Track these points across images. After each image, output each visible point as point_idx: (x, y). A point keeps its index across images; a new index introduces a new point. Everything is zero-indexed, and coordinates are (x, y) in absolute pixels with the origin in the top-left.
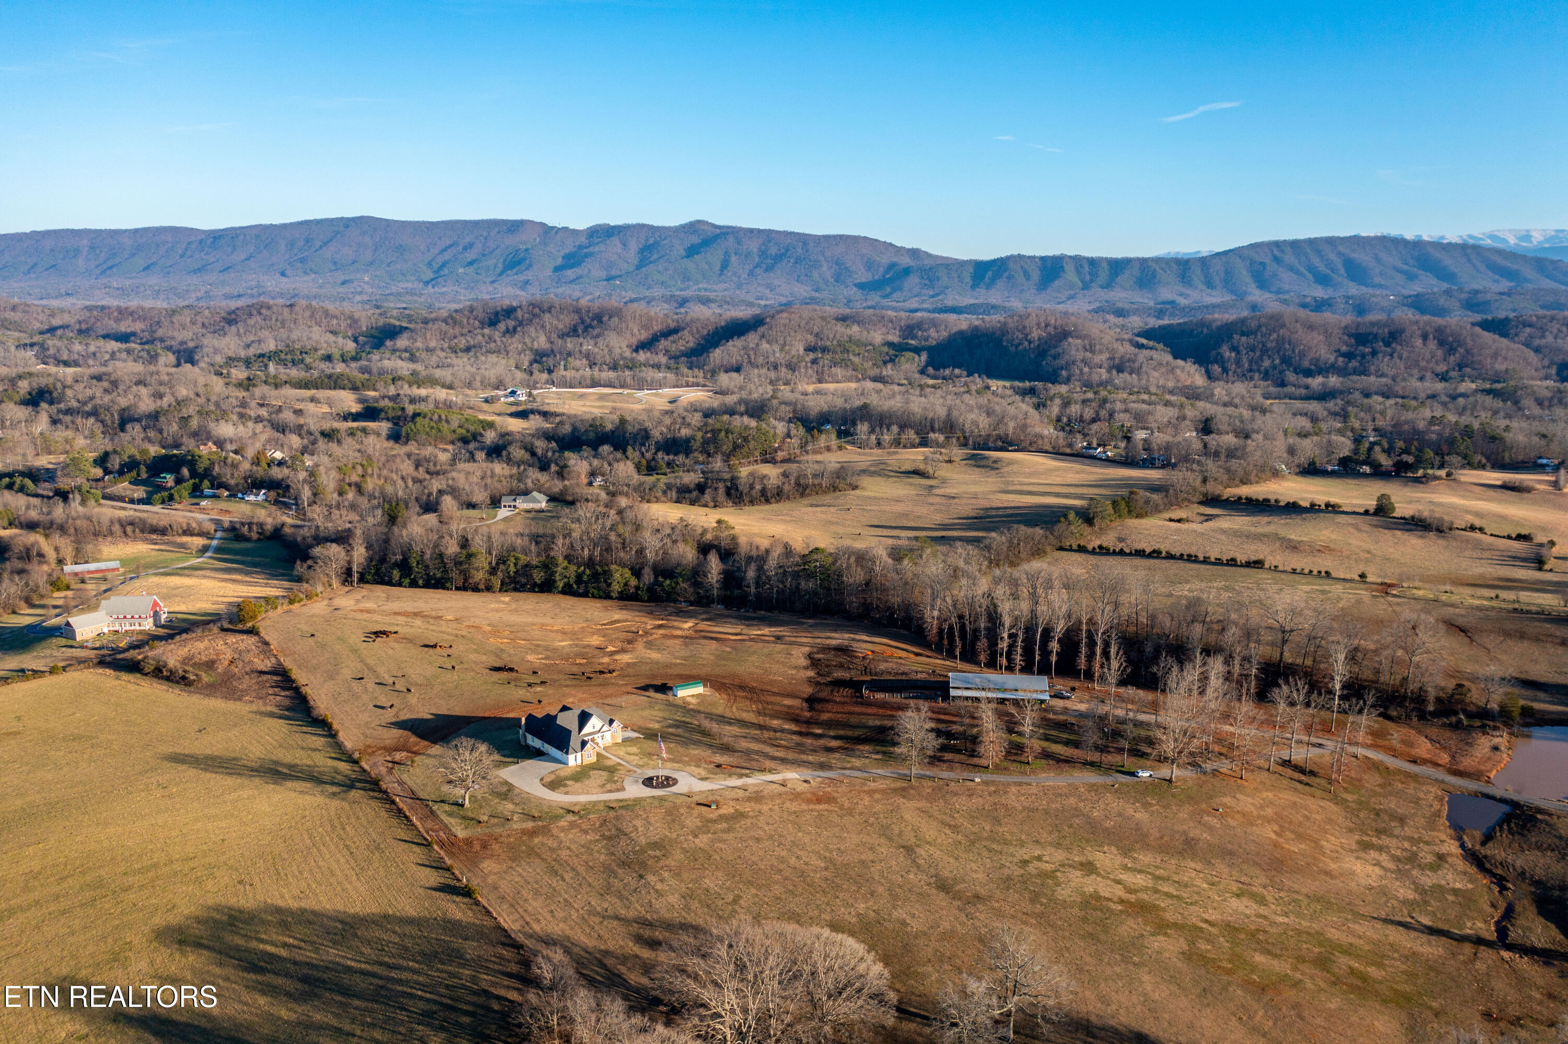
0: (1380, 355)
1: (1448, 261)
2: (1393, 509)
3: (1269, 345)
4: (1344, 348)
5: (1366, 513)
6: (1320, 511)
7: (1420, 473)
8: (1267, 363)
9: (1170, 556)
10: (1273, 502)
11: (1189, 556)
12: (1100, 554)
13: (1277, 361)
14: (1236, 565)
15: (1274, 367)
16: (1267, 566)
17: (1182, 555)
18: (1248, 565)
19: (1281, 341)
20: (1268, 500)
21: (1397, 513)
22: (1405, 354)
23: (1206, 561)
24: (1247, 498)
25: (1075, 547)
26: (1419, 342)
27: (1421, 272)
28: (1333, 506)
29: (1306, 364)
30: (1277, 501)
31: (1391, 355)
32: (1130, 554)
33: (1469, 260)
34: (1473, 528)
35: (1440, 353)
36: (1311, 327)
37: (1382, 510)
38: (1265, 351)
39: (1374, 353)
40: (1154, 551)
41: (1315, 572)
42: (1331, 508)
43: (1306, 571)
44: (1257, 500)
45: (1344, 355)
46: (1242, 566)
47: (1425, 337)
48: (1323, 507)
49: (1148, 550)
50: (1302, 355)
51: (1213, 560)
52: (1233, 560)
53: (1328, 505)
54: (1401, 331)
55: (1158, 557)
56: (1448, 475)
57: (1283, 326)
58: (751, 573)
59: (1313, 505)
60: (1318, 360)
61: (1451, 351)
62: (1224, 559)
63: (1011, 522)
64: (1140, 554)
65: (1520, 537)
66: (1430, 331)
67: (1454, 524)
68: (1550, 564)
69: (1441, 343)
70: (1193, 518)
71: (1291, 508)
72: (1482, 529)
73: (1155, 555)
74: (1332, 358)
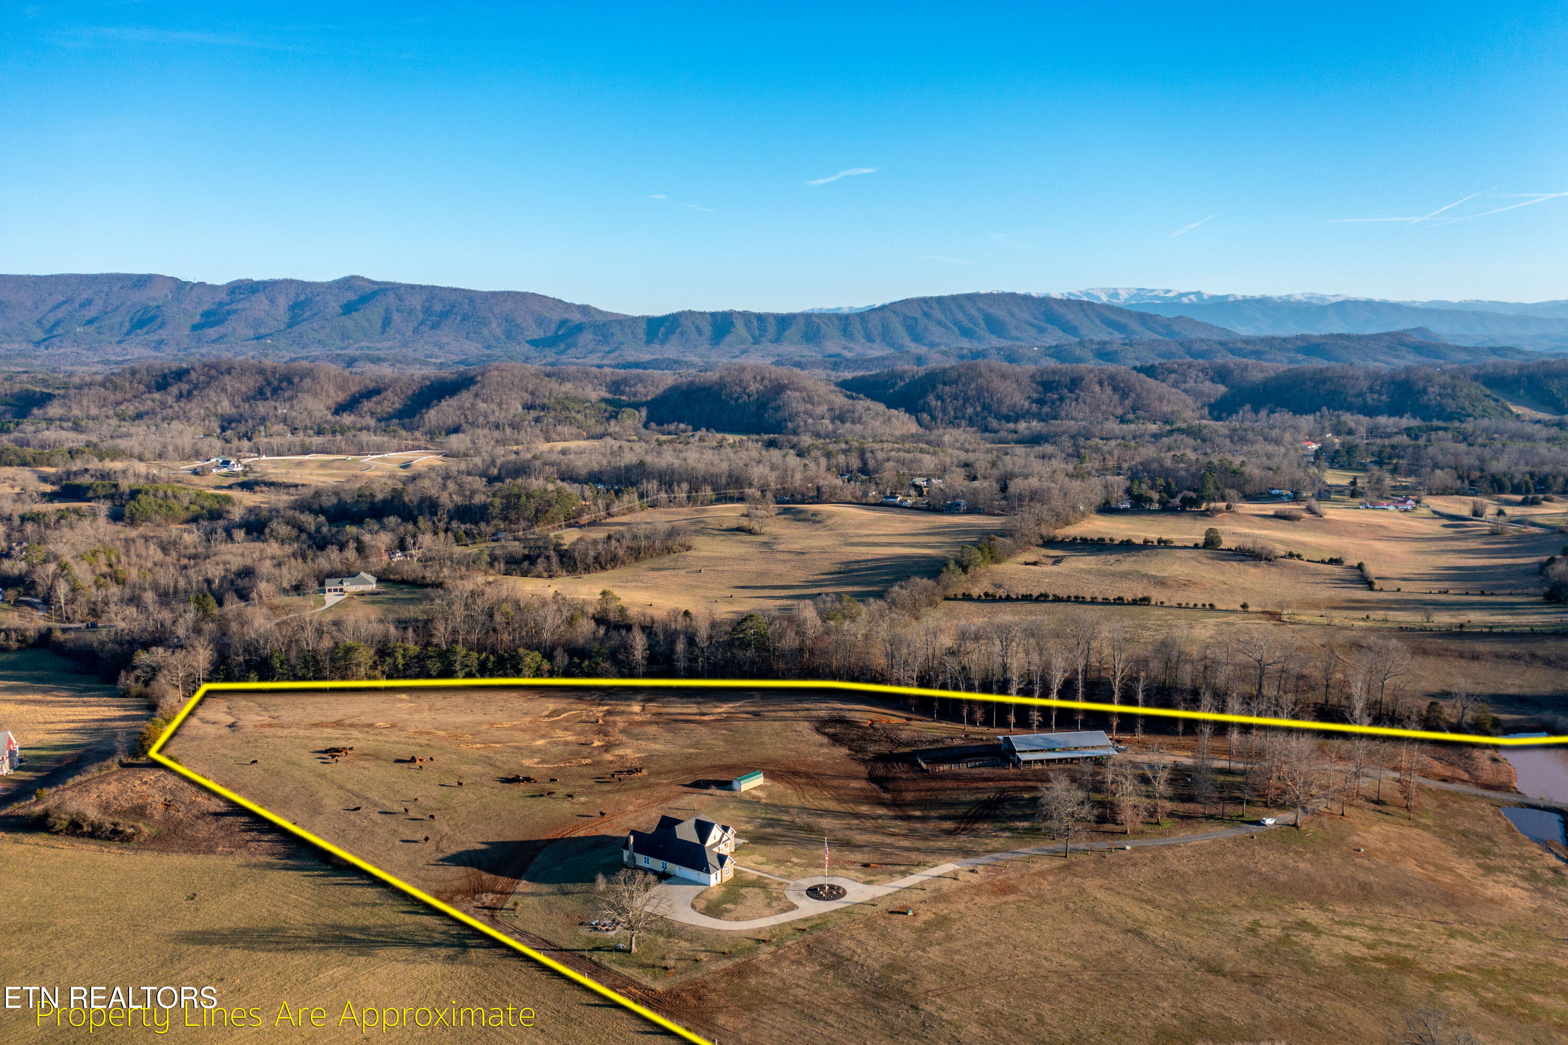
0: (1068, 401)
1: (1072, 317)
2: (1220, 542)
3: (970, 393)
4: (1035, 395)
5: (1196, 546)
6: (1153, 547)
7: (1204, 507)
8: (970, 411)
9: (1057, 599)
10: (1107, 541)
11: (1077, 597)
13: (979, 409)
14: (1123, 604)
15: (977, 414)
16: (1153, 603)
17: (1069, 597)
18: (1134, 602)
19: (980, 390)
20: (1102, 540)
21: (1222, 547)
22: (1088, 400)
24: (1081, 539)
25: (960, 596)
26: (1097, 388)
27: (1049, 326)
28: (1165, 542)
29: (1005, 410)
30: (1111, 540)
31: (1077, 400)
32: (1017, 599)
33: (1086, 315)
34: (1291, 555)
35: (1116, 398)
36: (1004, 376)
37: (1211, 543)
38: (966, 400)
39: (1062, 399)
40: (1041, 595)
41: (1199, 606)
42: (1164, 544)
43: (1191, 605)
44: (1092, 540)
45: (1034, 401)
46: (1129, 604)
47: (1101, 384)
48: (1156, 543)
49: (1036, 595)
50: (1000, 402)
51: (1100, 600)
52: (1120, 598)
53: (1160, 541)
54: (1082, 379)
55: (1046, 601)
56: (1228, 508)
57: (980, 375)
58: (680, 646)
59: (1146, 542)
60: (1014, 406)
61: (1124, 395)
62: (1111, 598)
63: (879, 574)
64: (1027, 598)
65: (1332, 561)
66: (1104, 377)
67: (1281, 550)
68: (1378, 584)
69: (1115, 389)
70: (1044, 560)
71: (1127, 546)
72: (1299, 556)
73: (1042, 598)
74: (1027, 404)
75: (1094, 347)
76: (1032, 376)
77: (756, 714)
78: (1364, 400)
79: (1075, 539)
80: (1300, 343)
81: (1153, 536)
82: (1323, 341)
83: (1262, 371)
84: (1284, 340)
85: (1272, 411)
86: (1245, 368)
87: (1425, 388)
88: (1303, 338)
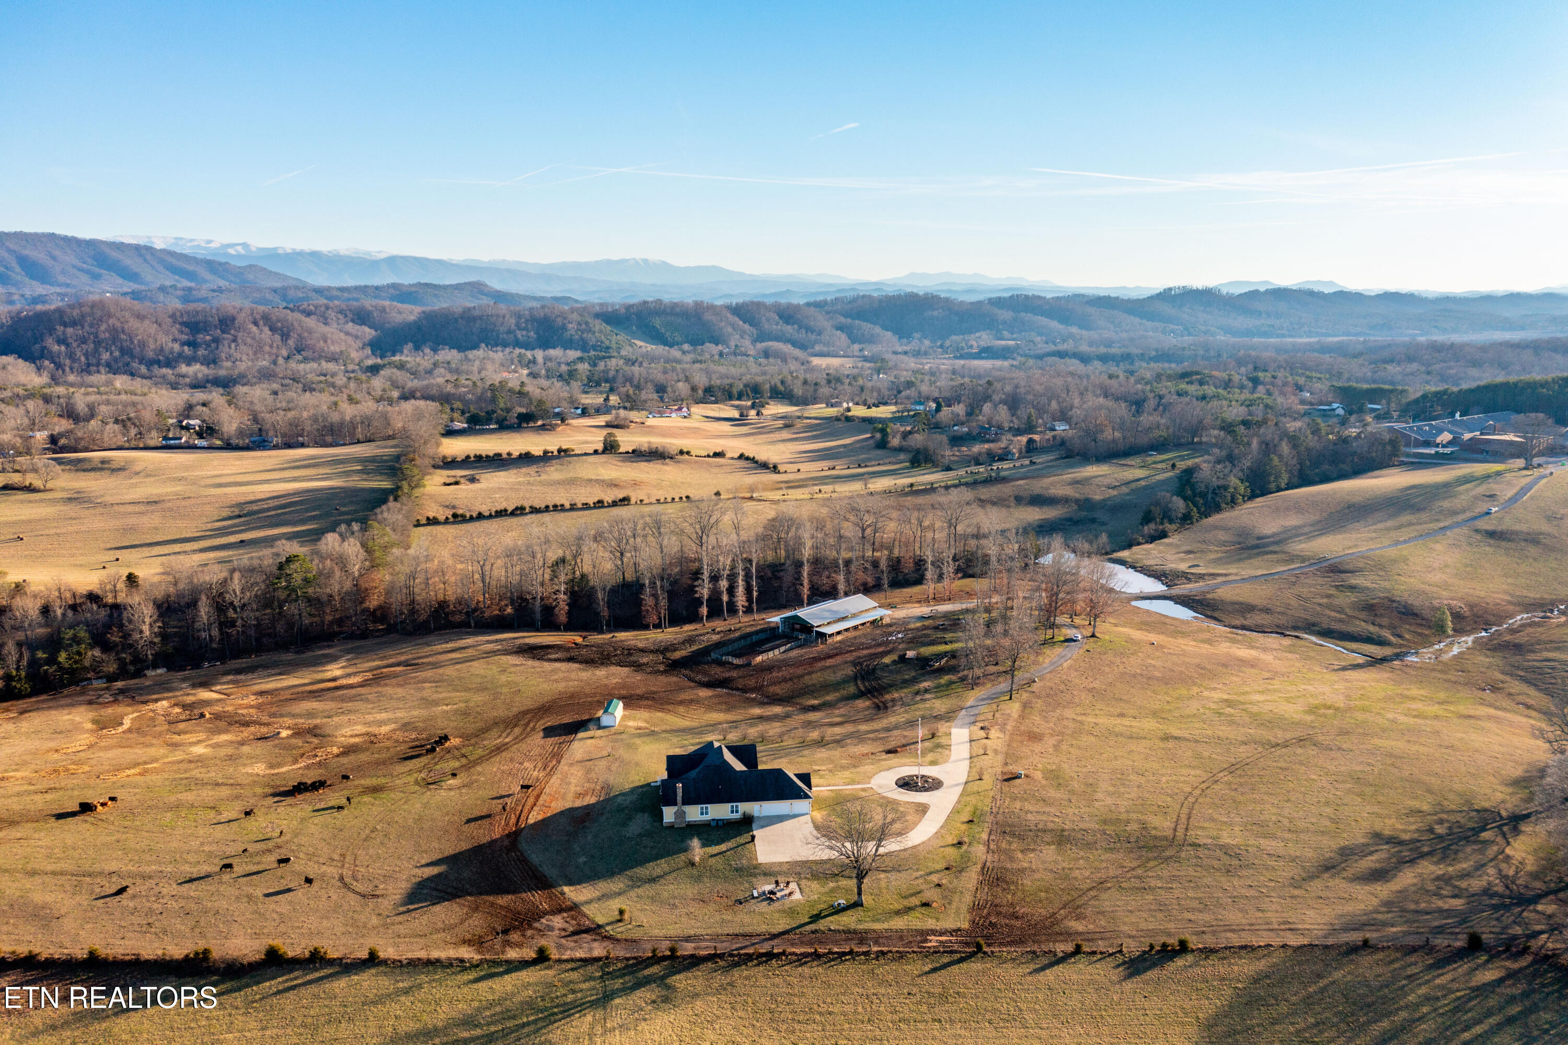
0: (226, 342)
1: (129, 262)
2: (619, 446)
3: (102, 336)
4: (184, 337)
5: (596, 452)
6: (553, 457)
7: (540, 423)
8: (106, 356)
9: (535, 510)
10: (505, 456)
11: (555, 506)
12: (454, 523)
13: (117, 354)
14: (603, 506)
15: (116, 360)
16: (633, 501)
17: (547, 507)
18: (614, 504)
19: (115, 333)
20: (499, 455)
21: (621, 450)
22: (249, 340)
23: (573, 508)
24: (475, 456)
25: (424, 522)
26: (254, 329)
27: (102, 271)
28: (565, 451)
29: (150, 354)
30: (509, 454)
31: (235, 340)
33: (145, 260)
34: (681, 452)
35: (277, 337)
36: (140, 317)
37: (610, 447)
38: (98, 343)
39: (216, 340)
40: (517, 508)
41: (677, 499)
42: (563, 453)
43: (669, 500)
44: (487, 456)
45: (183, 344)
46: (609, 506)
47: (255, 323)
48: (556, 453)
49: (510, 509)
50: (143, 344)
51: (580, 506)
52: (599, 502)
53: (560, 451)
54: (233, 319)
55: (522, 514)
56: (563, 423)
57: (109, 316)
59: (546, 452)
60: (162, 350)
61: (285, 336)
62: (591, 502)
63: (297, 511)
64: (501, 514)
65: (717, 455)
66: (258, 317)
67: (673, 451)
68: (781, 468)
69: (272, 329)
70: (462, 480)
71: (526, 459)
72: (688, 453)
73: (519, 511)
74: (177, 347)
75: (179, 293)
76: (173, 316)
78: (515, 336)
79: (468, 457)
80: (392, 291)
81: (554, 448)
82: (414, 289)
83: (400, 313)
84: (377, 288)
85: (435, 350)
86: (383, 310)
87: (564, 325)
88: (394, 286)
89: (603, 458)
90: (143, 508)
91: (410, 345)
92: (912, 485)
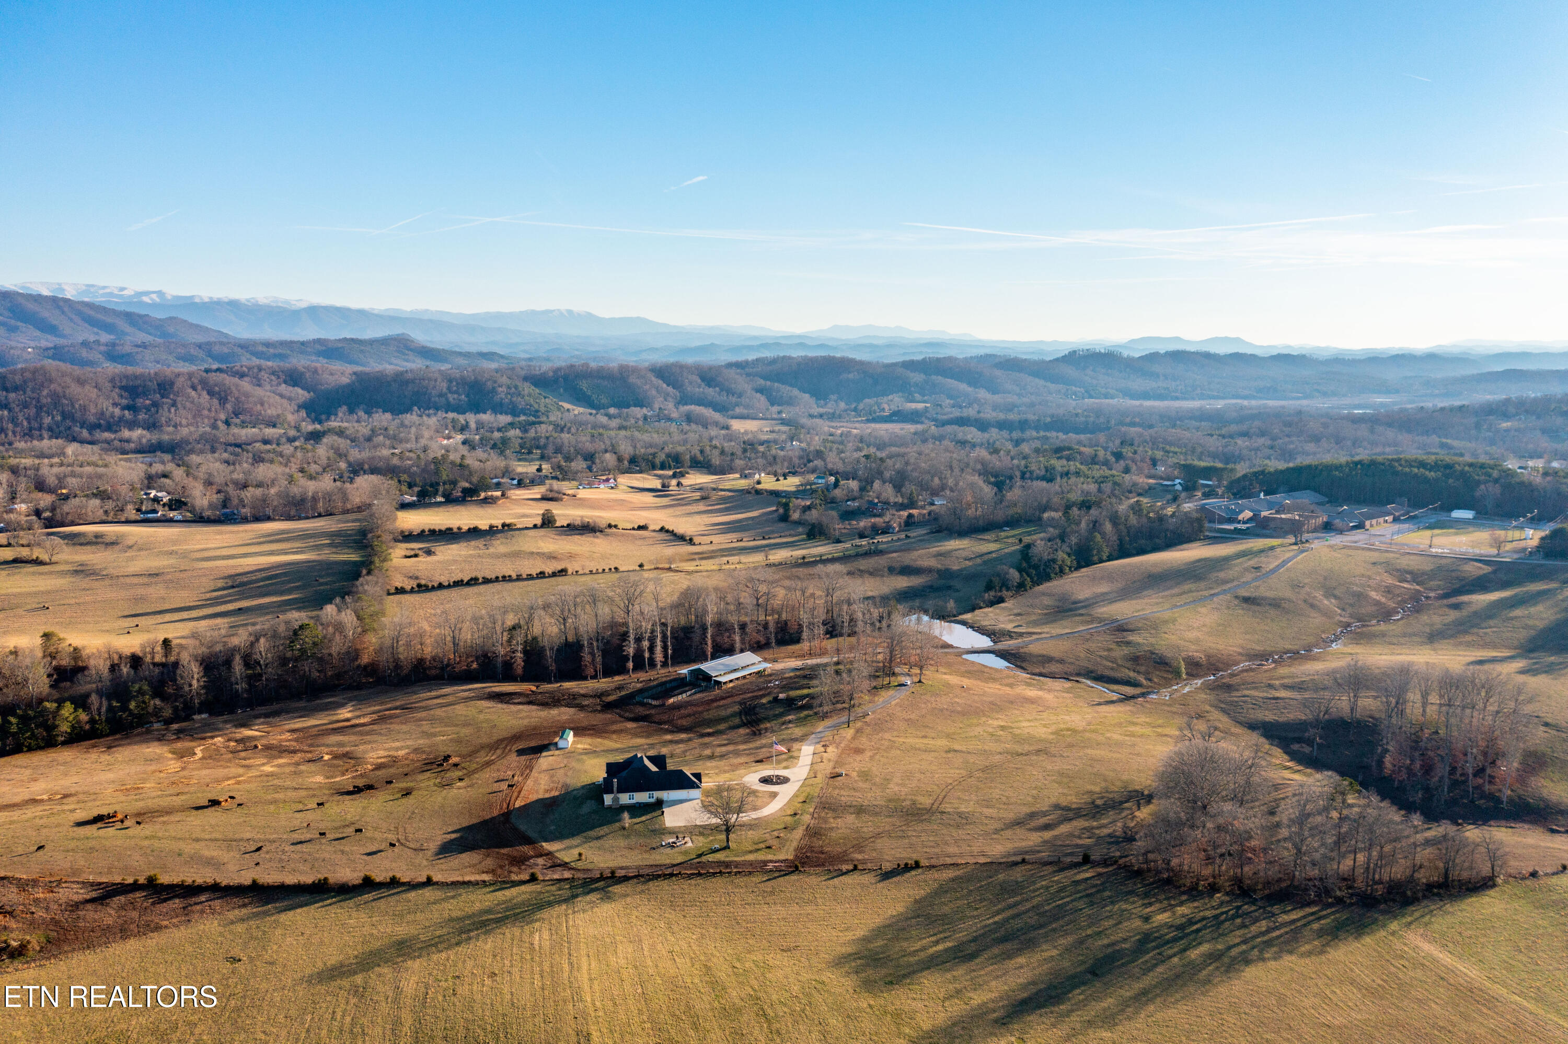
0: (165, 407)
2: (555, 521)
3: (44, 401)
4: (124, 402)
5: (535, 526)
6: (499, 532)
7: (483, 495)
8: (47, 420)
9: (487, 581)
10: (455, 530)
11: (504, 577)
12: (419, 592)
13: (59, 418)
14: (545, 577)
15: (58, 425)
16: (570, 572)
17: (497, 578)
18: (554, 575)
19: (56, 398)
20: (451, 529)
21: (558, 524)
22: (188, 405)
23: (519, 578)
24: (430, 530)
25: (393, 591)
26: (193, 393)
28: (509, 525)
29: (92, 418)
30: (459, 528)
31: (174, 405)
32: (449, 586)
34: (610, 526)
35: (215, 402)
36: (80, 382)
37: (547, 522)
38: (40, 408)
39: (155, 404)
40: (472, 579)
42: (507, 527)
44: (440, 531)
45: (123, 409)
46: (550, 576)
47: (194, 388)
48: (500, 527)
49: (466, 580)
50: (84, 409)
51: (525, 576)
52: (542, 573)
53: (504, 525)
55: (476, 584)
56: (503, 495)
57: (51, 381)
58: (238, 666)
59: (491, 527)
60: (102, 413)
61: (223, 401)
62: (534, 573)
63: (283, 583)
64: (458, 584)
65: (641, 528)
66: (196, 381)
67: (603, 524)
68: (696, 540)
69: (211, 393)
70: (420, 553)
71: (474, 533)
72: (616, 526)
73: (473, 582)
74: (117, 411)
75: (102, 348)
77: (402, 708)
78: (447, 399)
79: (423, 531)
80: (318, 347)
81: (498, 523)
82: (340, 345)
83: (332, 374)
84: (303, 343)
85: (369, 413)
86: (316, 371)
87: (494, 388)
88: (319, 341)
89: (542, 532)
90: (146, 580)
91: (345, 408)
92: (804, 558)
